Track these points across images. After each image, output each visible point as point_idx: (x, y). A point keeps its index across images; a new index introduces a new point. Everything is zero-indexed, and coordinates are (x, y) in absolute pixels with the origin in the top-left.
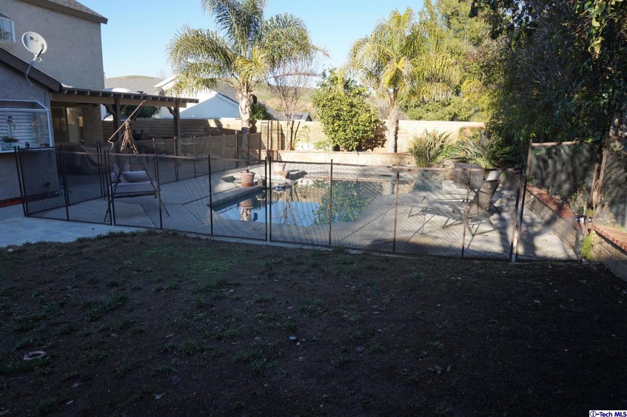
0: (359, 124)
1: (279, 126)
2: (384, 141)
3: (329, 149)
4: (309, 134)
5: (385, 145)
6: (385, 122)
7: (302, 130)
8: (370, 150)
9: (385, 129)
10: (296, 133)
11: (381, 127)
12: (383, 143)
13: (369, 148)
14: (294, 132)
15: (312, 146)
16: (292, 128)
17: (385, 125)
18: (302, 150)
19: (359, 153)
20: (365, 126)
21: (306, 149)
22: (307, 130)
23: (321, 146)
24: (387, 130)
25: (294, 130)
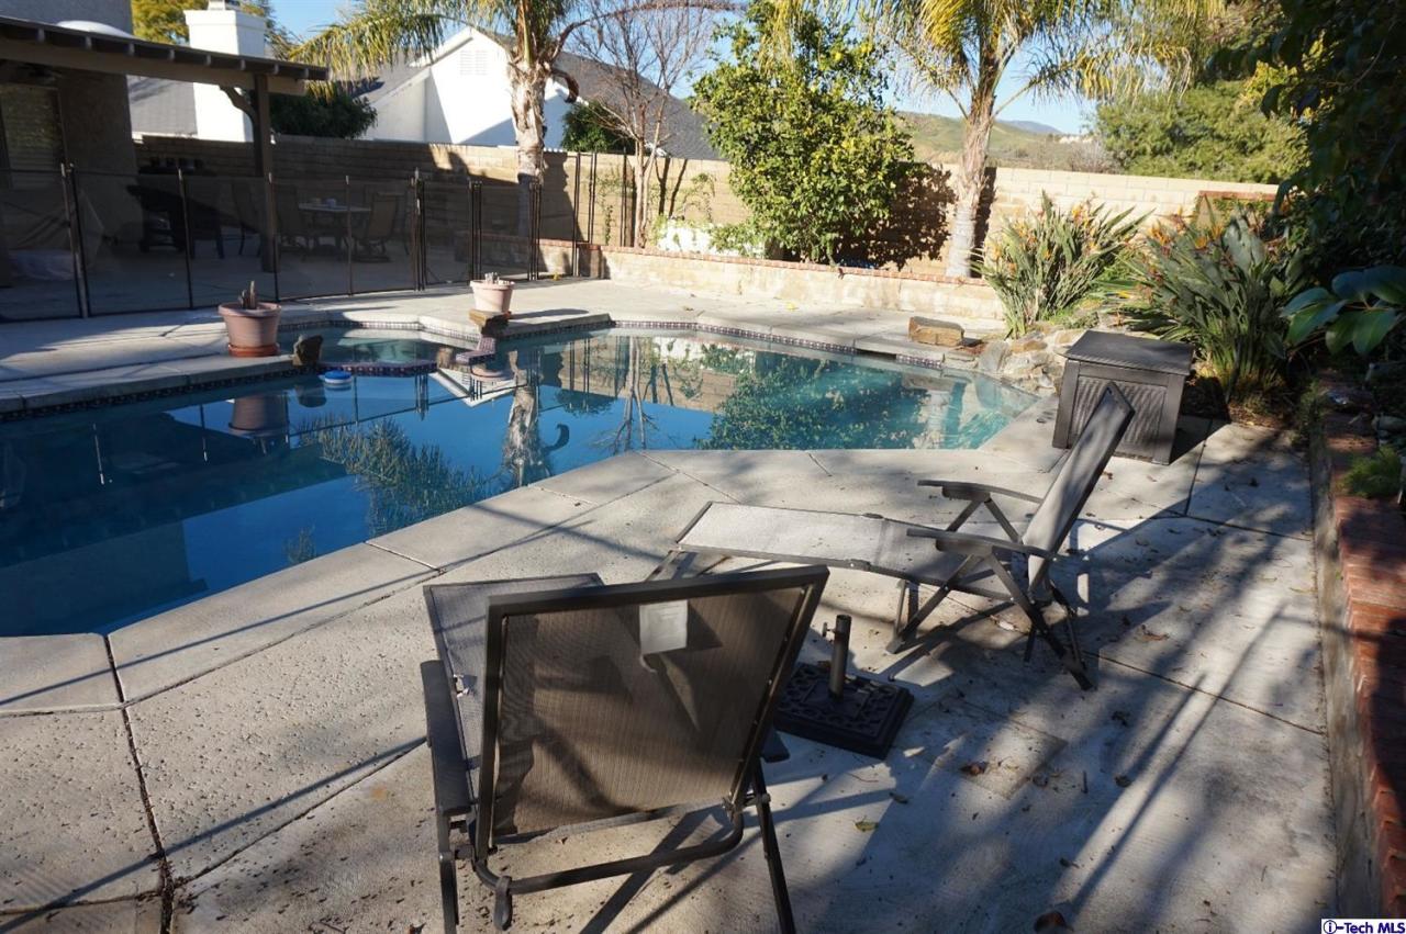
0: (830, 170)
1: (628, 170)
2: (941, 239)
3: (754, 251)
4: (713, 202)
5: (942, 251)
6: (948, 174)
7: (692, 186)
8: (891, 265)
9: (949, 197)
10: (674, 194)
11: (935, 189)
12: (939, 244)
13: (889, 258)
14: (669, 195)
15: (704, 240)
16: (663, 182)
17: (949, 183)
18: (674, 248)
19: (846, 269)
20: (850, 175)
21: (687, 244)
22: (707, 187)
23: (732, 239)
24: (952, 202)
25: (670, 184)
